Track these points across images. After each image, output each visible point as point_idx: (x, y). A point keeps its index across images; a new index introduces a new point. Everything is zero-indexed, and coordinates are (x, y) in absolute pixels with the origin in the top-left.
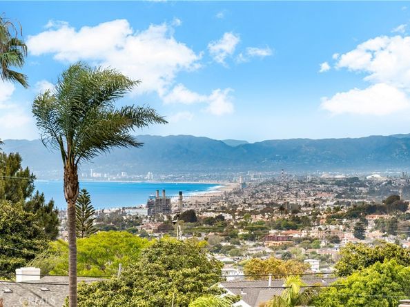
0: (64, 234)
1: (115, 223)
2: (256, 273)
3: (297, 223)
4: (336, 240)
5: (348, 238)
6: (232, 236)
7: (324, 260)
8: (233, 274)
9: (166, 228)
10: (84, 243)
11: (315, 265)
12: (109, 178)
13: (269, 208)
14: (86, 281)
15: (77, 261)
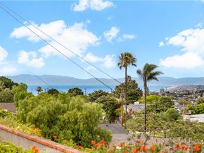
0: (144, 95)
1: (153, 94)
2: (181, 104)
3: (189, 94)
4: (197, 97)
5: (199, 97)
6: (176, 96)
7: (194, 101)
8: (176, 104)
9: (163, 95)
10: (147, 97)
11: (192, 102)
12: (152, 85)
13: (183, 91)
14: (148, 104)
15: (146, 101)
